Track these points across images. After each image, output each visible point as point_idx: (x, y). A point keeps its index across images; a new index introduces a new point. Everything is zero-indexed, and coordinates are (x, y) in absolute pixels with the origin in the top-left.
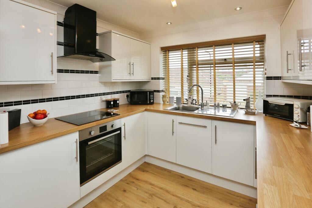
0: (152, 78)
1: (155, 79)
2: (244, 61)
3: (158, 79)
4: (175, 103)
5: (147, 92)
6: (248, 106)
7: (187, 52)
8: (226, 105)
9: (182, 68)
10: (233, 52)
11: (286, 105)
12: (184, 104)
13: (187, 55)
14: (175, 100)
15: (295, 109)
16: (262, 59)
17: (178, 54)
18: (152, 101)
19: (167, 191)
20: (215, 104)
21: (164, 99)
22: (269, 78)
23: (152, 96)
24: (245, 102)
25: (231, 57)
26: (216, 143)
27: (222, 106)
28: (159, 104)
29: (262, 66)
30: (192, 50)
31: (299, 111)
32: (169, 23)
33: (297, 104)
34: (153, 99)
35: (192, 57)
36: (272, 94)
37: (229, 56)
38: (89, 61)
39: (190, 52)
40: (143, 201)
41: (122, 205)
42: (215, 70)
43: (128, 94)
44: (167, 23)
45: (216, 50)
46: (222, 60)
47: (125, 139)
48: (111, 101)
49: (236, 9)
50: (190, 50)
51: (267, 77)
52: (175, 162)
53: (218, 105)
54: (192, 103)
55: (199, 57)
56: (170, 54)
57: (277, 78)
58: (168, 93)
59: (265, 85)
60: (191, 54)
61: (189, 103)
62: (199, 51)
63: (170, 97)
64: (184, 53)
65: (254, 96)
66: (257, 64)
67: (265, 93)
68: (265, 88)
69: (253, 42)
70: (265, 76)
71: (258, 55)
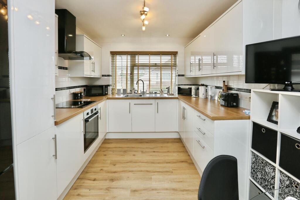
0: (102, 75)
1: (105, 76)
2: (166, 65)
3: (109, 76)
4: (121, 94)
5: (103, 86)
6: (168, 92)
7: (130, 57)
8: (156, 92)
9: (127, 68)
10: (161, 60)
11: (189, 88)
12: (128, 94)
13: (130, 59)
14: (122, 91)
15: (192, 90)
16: (175, 65)
17: (124, 57)
18: (106, 92)
19: (133, 148)
20: (150, 92)
21: (113, 91)
22: (179, 75)
23: (106, 89)
24: (167, 90)
25: (161, 63)
26: (158, 112)
27: (154, 93)
28: (110, 95)
29: (175, 69)
30: (134, 55)
31: (194, 90)
32: (123, 35)
33: (193, 87)
34: (107, 91)
35: (134, 60)
36: (180, 84)
37: (158, 62)
38: (62, 58)
39: (132, 57)
40: (122, 156)
41: (110, 161)
43: (85, 88)
44: (122, 35)
45: (151, 57)
46: (154, 64)
47: (100, 119)
48: (78, 94)
49: (166, 35)
50: (132, 55)
51: (178, 75)
52: (131, 131)
53: (152, 92)
54: (135, 93)
55: (138, 61)
56: (117, 57)
57: (183, 75)
58: (116, 87)
59: (177, 79)
60: (134, 59)
61: (133, 93)
62: (138, 58)
63: (118, 89)
64: (128, 57)
65: (171, 85)
66: (173, 67)
67: (177, 84)
68: (177, 81)
69: (171, 55)
70: (177, 74)
71: (173, 62)
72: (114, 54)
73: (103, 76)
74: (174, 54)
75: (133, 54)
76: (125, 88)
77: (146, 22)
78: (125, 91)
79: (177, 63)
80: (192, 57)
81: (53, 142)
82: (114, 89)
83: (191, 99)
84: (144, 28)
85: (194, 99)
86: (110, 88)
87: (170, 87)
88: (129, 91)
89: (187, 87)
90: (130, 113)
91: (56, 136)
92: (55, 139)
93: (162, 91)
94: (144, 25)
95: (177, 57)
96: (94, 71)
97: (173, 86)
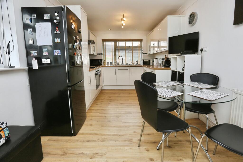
2: (135, 48)
3: (101, 54)
6: (137, 63)
8: (130, 64)
9: (112, 50)
12: (113, 65)
16: (141, 47)
17: (110, 43)
18: (101, 64)
22: (143, 54)
23: (101, 62)
24: (136, 62)
25: (132, 46)
26: (131, 74)
28: (103, 65)
31: (152, 62)
32: (110, 30)
33: (151, 60)
36: (144, 59)
37: (131, 45)
42: (126, 50)
45: (126, 43)
46: (128, 47)
52: (116, 85)
54: (117, 64)
55: (119, 45)
56: (106, 43)
57: (146, 54)
58: (106, 61)
59: (142, 56)
60: (116, 44)
61: (116, 64)
62: (119, 43)
63: (107, 62)
64: (113, 43)
65: (139, 60)
66: (140, 49)
67: (142, 59)
68: (142, 57)
69: (138, 41)
70: (142, 53)
71: (140, 46)
72: (104, 41)
73: (98, 54)
74: (141, 40)
75: (115, 41)
76: (111, 61)
77: (124, 24)
78: (111, 63)
79: (142, 46)
80: (151, 42)
81: (89, 77)
82: (105, 62)
83: (150, 67)
84: (123, 27)
85: (151, 66)
86: (103, 61)
87: (138, 61)
88: (113, 63)
89: (148, 60)
90: (115, 74)
91: (90, 75)
92: (90, 76)
93: (133, 63)
94: (123, 25)
95: (142, 43)
96: (94, 51)
97: (140, 60)
